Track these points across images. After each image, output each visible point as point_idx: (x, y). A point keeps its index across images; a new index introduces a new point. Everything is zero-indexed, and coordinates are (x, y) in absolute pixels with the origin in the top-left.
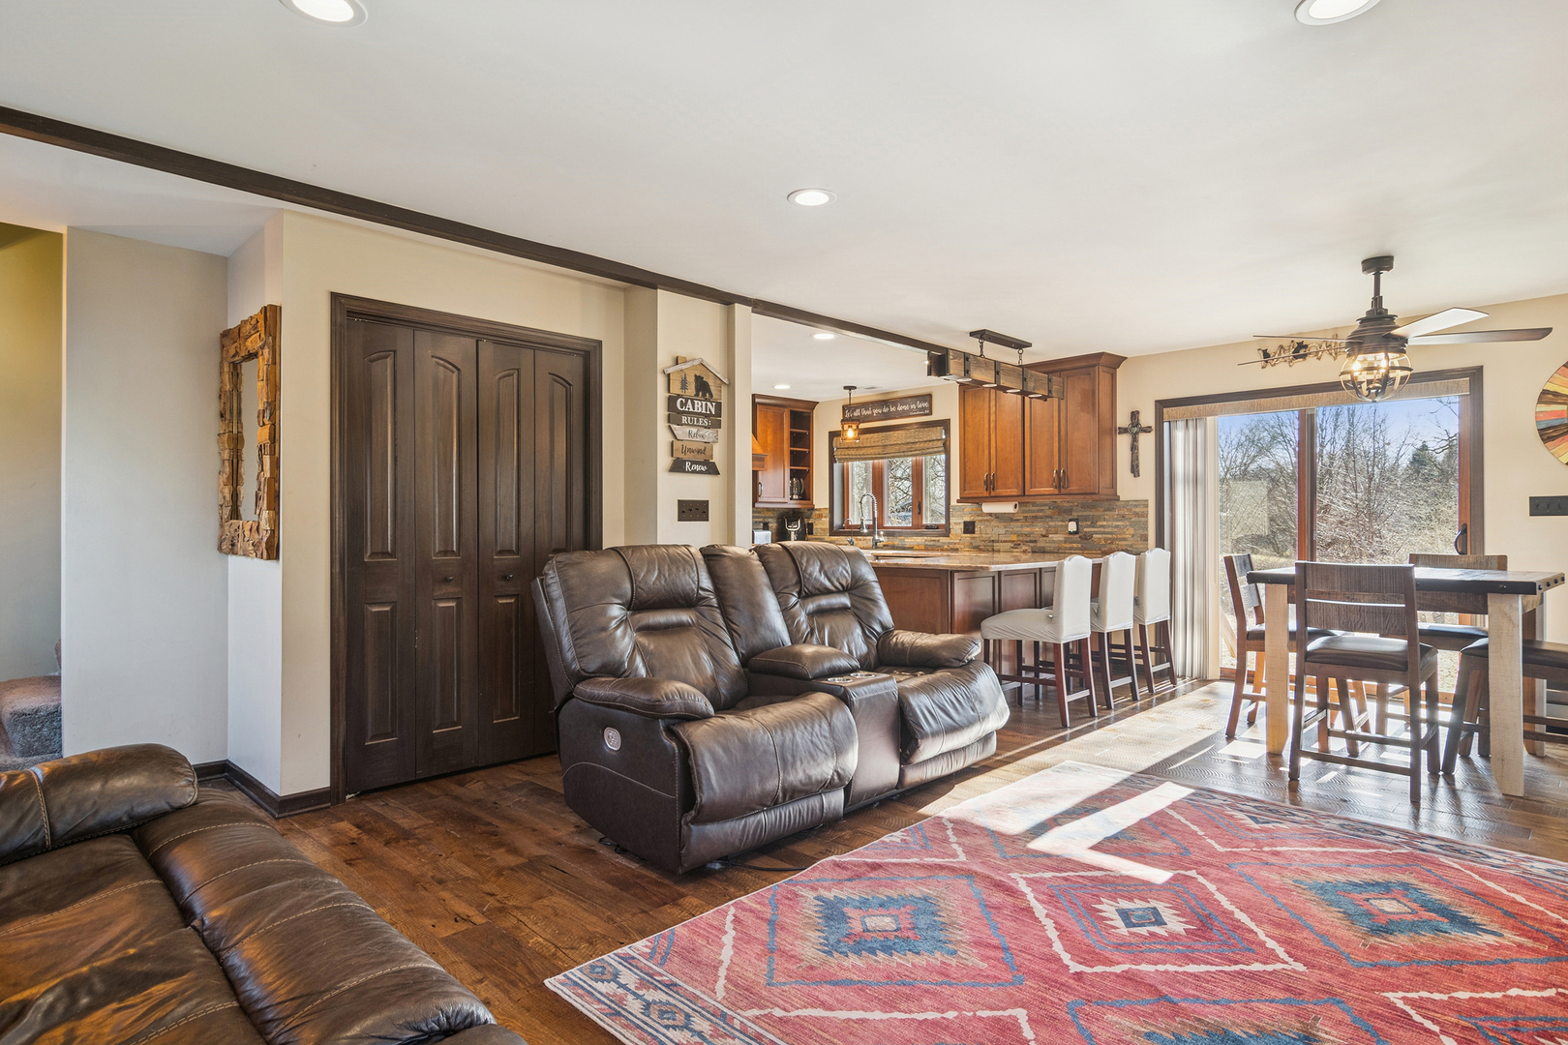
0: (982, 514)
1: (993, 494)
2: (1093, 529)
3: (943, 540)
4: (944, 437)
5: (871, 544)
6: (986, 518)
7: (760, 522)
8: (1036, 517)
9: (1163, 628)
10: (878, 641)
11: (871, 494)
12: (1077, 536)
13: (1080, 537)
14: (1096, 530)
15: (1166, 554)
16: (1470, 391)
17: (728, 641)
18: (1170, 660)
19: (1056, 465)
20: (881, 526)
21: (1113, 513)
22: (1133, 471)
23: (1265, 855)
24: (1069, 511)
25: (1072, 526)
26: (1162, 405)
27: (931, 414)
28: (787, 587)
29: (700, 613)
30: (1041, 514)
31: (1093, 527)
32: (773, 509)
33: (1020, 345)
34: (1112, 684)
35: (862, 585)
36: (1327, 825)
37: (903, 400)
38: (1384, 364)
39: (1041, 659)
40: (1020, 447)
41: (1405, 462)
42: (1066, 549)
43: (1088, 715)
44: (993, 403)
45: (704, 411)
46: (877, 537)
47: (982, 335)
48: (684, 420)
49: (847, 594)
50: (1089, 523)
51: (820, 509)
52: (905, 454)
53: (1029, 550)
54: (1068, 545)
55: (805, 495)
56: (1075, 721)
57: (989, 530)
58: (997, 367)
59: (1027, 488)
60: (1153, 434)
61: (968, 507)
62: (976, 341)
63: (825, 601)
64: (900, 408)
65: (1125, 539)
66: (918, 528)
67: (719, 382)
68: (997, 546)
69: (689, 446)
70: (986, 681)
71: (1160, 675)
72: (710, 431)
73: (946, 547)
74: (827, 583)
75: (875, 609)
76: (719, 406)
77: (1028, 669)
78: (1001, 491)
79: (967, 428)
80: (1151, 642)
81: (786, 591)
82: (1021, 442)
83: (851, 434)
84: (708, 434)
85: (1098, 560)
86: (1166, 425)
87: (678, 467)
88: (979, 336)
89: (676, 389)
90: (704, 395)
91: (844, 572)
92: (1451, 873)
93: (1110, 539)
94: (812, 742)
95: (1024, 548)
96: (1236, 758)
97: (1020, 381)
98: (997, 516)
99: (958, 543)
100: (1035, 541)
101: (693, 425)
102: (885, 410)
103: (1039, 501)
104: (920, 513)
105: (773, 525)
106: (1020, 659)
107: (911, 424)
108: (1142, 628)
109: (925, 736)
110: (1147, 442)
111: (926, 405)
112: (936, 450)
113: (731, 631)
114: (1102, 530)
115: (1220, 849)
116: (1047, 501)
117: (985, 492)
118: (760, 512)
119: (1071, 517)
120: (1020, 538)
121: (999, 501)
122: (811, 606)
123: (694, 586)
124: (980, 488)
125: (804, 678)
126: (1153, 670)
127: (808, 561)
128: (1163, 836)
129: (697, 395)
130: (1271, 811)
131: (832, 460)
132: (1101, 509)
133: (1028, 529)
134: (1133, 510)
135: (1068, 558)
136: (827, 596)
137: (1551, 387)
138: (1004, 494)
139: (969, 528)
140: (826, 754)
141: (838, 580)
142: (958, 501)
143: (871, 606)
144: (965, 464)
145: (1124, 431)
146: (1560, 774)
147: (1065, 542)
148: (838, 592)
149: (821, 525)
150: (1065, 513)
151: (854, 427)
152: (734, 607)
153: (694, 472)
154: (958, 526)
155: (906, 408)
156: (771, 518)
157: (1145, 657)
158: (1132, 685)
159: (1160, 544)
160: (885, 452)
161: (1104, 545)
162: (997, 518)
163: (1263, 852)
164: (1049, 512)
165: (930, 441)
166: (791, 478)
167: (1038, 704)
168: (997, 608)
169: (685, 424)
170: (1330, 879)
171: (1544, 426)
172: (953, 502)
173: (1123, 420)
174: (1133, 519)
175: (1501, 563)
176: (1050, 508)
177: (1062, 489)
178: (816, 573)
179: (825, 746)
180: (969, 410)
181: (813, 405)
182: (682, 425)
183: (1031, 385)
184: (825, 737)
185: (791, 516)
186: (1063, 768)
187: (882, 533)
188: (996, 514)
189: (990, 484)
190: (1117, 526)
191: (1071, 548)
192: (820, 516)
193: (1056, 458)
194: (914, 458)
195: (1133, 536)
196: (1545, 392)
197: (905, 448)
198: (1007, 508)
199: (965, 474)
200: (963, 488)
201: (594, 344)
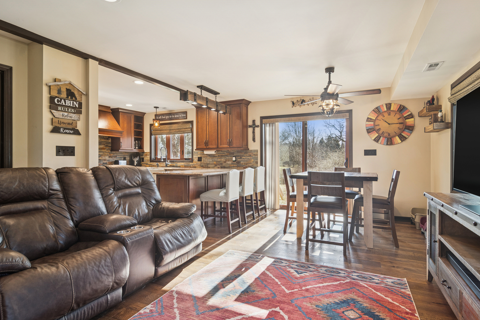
0: (204, 154)
1: (207, 147)
2: (241, 160)
3: (191, 163)
4: (191, 127)
5: (165, 165)
6: (205, 156)
7: (122, 157)
8: (222, 156)
9: (262, 193)
10: (153, 207)
11: (165, 147)
12: (236, 162)
13: (237, 162)
14: (242, 160)
15: (263, 168)
16: (349, 117)
17: (68, 215)
18: (265, 204)
19: (229, 138)
20: (169, 159)
21: (247, 154)
22: (253, 140)
23: (303, 292)
24: (233, 153)
25: (234, 159)
26: (262, 118)
27: (186, 118)
28: (107, 186)
29: (51, 202)
30: (223, 155)
31: (241, 159)
32: (128, 152)
33: (216, 93)
34: (246, 215)
35: (147, 184)
36: (321, 271)
37: (177, 113)
38: (332, 103)
39: (222, 206)
40: (217, 131)
41: (318, 142)
42: (232, 166)
43: (238, 227)
44: (207, 115)
45: (72, 105)
46: (167, 163)
47: (202, 87)
48: (59, 108)
49: (140, 188)
50: (239, 158)
51: (146, 152)
52: (177, 133)
53: (220, 167)
54: (232, 165)
55: (141, 147)
56: (234, 230)
57: (206, 160)
58: (207, 100)
59: (219, 145)
60: (259, 128)
61: (199, 152)
62: (199, 90)
63: (127, 191)
64: (176, 116)
65: (251, 163)
66: (182, 159)
67: (80, 93)
68: (209, 166)
69: (62, 121)
70: (198, 222)
71: (262, 209)
72: (75, 115)
73: (192, 166)
74: (129, 183)
75: (153, 193)
76: (80, 104)
77: (218, 211)
78: (210, 146)
79: (199, 124)
80: (259, 198)
81: (107, 188)
82: (217, 129)
83: (157, 124)
84: (74, 116)
85: (242, 171)
86: (263, 125)
87: (55, 130)
88: (200, 87)
89: (54, 93)
90: (72, 98)
91: (138, 178)
92: (365, 290)
93: (246, 163)
94: (99, 271)
95: (218, 166)
96: (287, 241)
97: (215, 106)
98: (210, 155)
99: (196, 165)
100: (222, 164)
101: (65, 111)
102: (170, 117)
103: (223, 150)
104: (183, 154)
105: (128, 158)
106: (215, 207)
107: (180, 122)
108: (256, 194)
109: (166, 253)
110: (258, 130)
111: (185, 115)
112: (188, 131)
113: (70, 210)
114: (244, 160)
115: (287, 291)
116: (225, 150)
117: (205, 147)
118: (122, 153)
119: (233, 156)
120: (217, 163)
121: (209, 150)
122: (120, 194)
123: (45, 189)
124: (203, 145)
125: (104, 232)
126: (260, 207)
127: (119, 174)
128: (265, 287)
129: (68, 97)
130: (302, 266)
131: (151, 134)
132: (243, 153)
133: (219, 160)
134: (253, 153)
135: (231, 170)
136: (129, 189)
137: (370, 117)
138: (211, 147)
139: (200, 159)
140: (108, 275)
141: (135, 182)
142: (196, 150)
143: (151, 192)
144: (198, 136)
145: (250, 126)
146: (379, 237)
147: (232, 164)
148: (135, 187)
149: (147, 158)
150: (232, 154)
151: (158, 122)
152: (74, 198)
153: (66, 133)
154: (196, 159)
155: (178, 116)
156: (127, 155)
157: (257, 203)
158: (253, 214)
159: (261, 165)
160: (170, 132)
161: (244, 165)
162: (209, 156)
163: (302, 290)
164: (226, 154)
165: (186, 128)
166: (135, 141)
167: (221, 223)
168: (206, 189)
169: (60, 111)
170: (328, 302)
171: (368, 128)
172: (194, 150)
173: (250, 123)
174: (253, 156)
175: (359, 170)
176: (227, 153)
177: (231, 146)
178: (123, 179)
179: (107, 271)
180: (199, 117)
181: (144, 114)
182: (59, 111)
183: (219, 108)
184: (108, 266)
185: (135, 155)
186: (228, 254)
187: (169, 161)
188: (209, 154)
189: (206, 144)
190: (248, 159)
191: (234, 166)
192: (147, 155)
193: (229, 135)
194: (181, 134)
195: (253, 162)
196: (368, 118)
197: (177, 131)
198: (213, 152)
199: (198, 140)
200: (197, 145)
201: (8, 68)
